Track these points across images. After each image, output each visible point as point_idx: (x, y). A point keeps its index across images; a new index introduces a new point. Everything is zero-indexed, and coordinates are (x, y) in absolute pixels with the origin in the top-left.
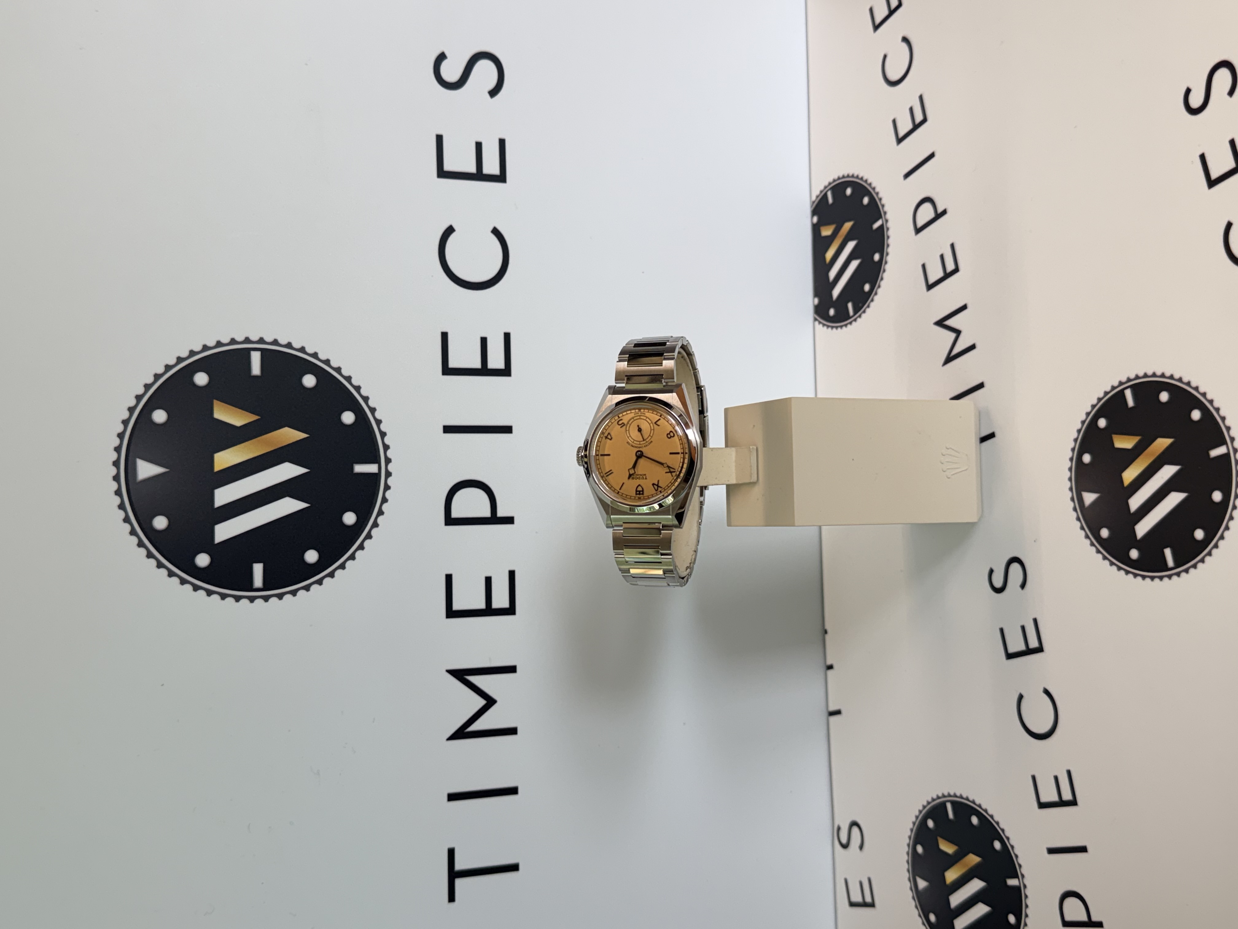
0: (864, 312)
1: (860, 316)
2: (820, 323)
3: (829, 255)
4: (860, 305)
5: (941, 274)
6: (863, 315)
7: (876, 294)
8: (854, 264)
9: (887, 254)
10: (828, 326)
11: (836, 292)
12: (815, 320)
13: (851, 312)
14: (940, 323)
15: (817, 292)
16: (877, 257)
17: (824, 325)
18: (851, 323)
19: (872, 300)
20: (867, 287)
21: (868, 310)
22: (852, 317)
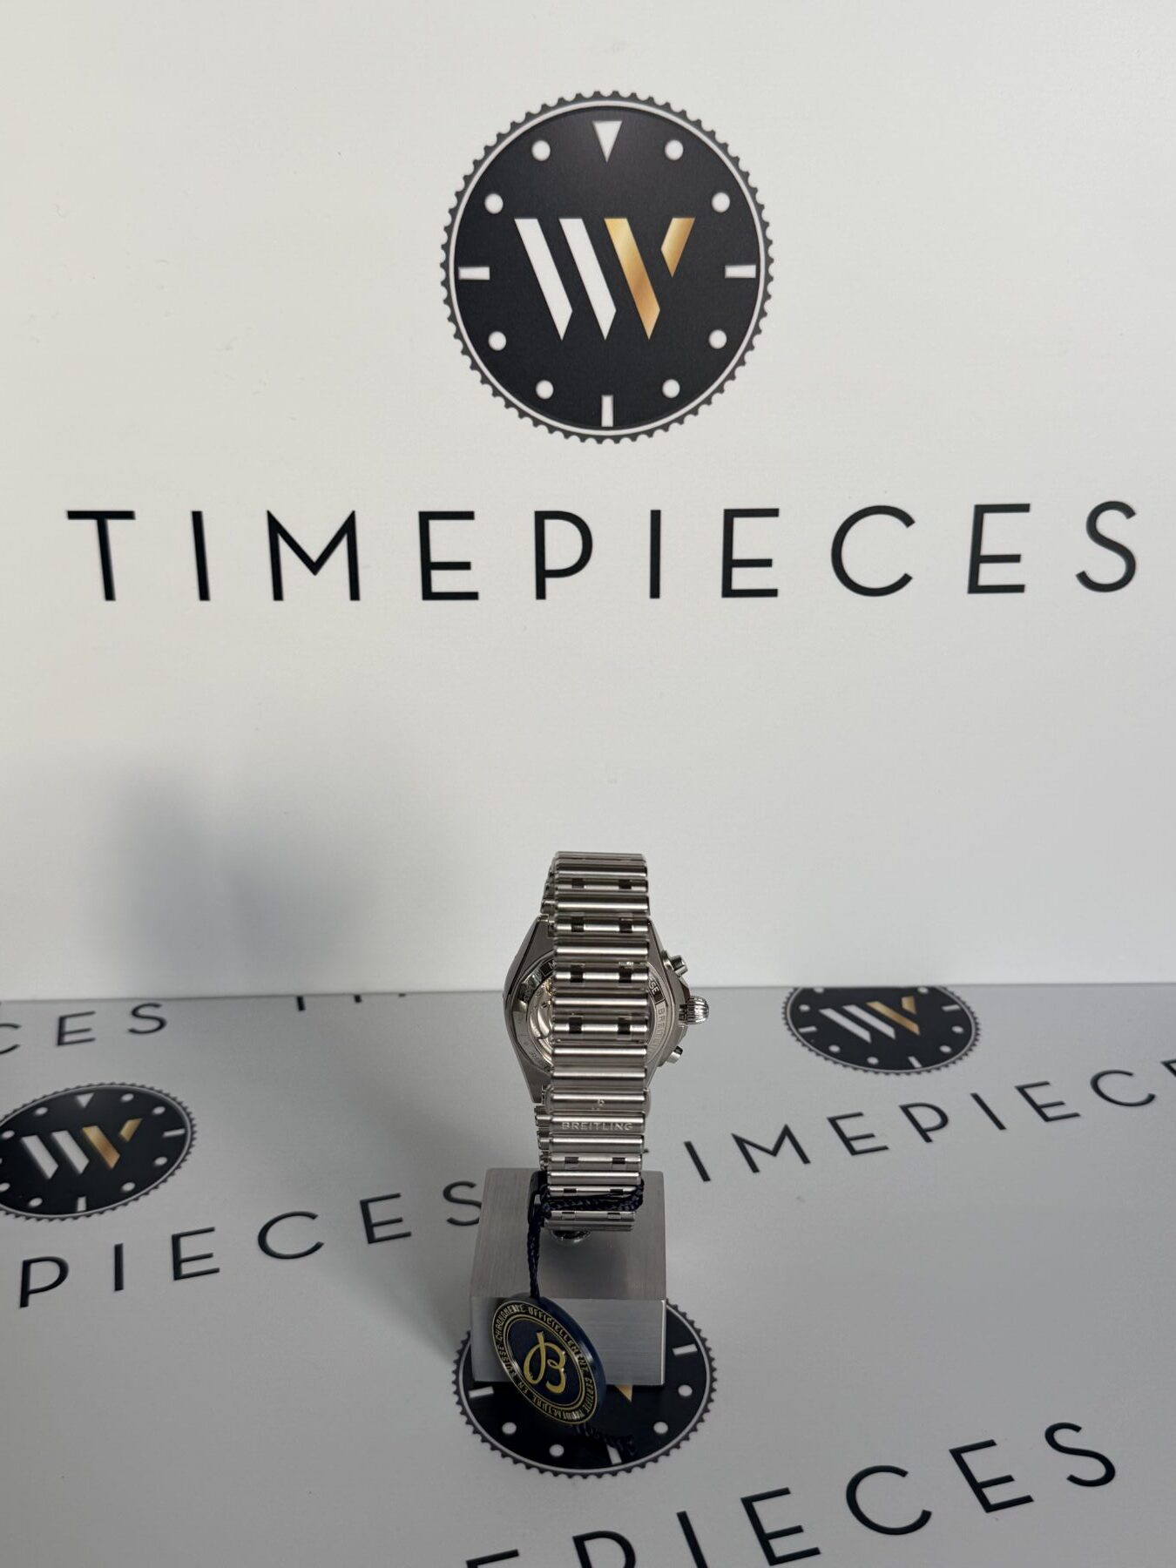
0: (804, 1045)
1: (798, 1040)
2: (792, 994)
3: (878, 1006)
4: (812, 1041)
5: (849, 1134)
6: (799, 1044)
7: (826, 1059)
8: (865, 1035)
9: (876, 1073)
10: (786, 1003)
11: (830, 1013)
12: (796, 989)
13: (805, 1030)
14: (787, 1132)
15: (830, 990)
16: (873, 1061)
17: (789, 999)
18: (790, 1029)
19: (818, 1055)
20: (835, 1049)
21: (806, 1049)
22: (798, 1031)
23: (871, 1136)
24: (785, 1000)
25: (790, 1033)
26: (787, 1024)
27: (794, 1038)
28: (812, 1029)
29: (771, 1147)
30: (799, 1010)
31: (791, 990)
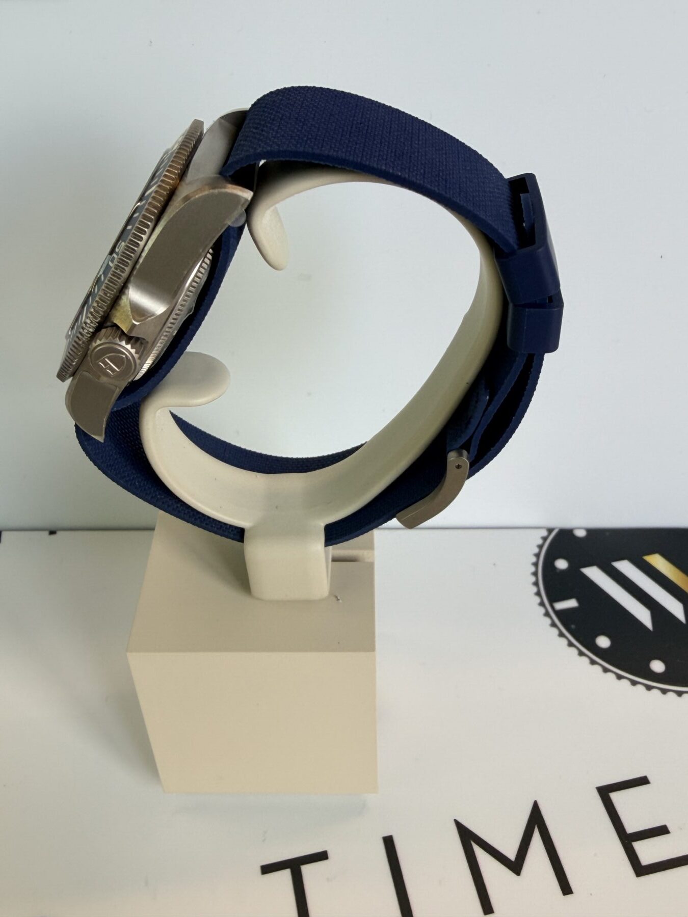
0: (561, 635)
1: (553, 625)
2: (545, 539)
3: (657, 561)
4: (573, 626)
5: (630, 828)
6: (555, 631)
7: (593, 662)
8: (644, 616)
9: (664, 692)
10: (537, 556)
11: (594, 573)
12: (550, 531)
13: (561, 605)
14: (536, 820)
15: (594, 534)
16: (658, 666)
17: (540, 547)
18: (542, 604)
19: (581, 654)
20: (603, 642)
21: (564, 642)
22: (553, 608)
23: (662, 830)
24: (536, 550)
25: (542, 610)
26: (538, 594)
27: (548, 621)
28: (572, 603)
29: (512, 855)
30: (555, 568)
31: (545, 533)
